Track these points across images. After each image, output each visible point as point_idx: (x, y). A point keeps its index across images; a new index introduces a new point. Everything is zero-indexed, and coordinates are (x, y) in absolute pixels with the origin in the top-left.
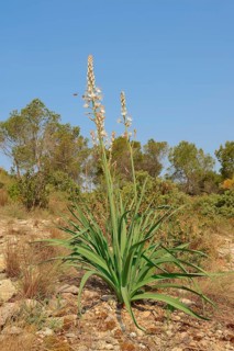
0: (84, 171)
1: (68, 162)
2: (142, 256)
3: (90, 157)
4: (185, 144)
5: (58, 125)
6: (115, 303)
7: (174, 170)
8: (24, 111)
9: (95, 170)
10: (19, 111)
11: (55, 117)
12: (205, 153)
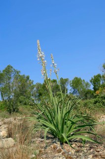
0: (33, 95)
1: (25, 92)
2: (69, 120)
3: (35, 89)
4: (77, 78)
5: (19, 76)
6: (59, 143)
7: (73, 90)
8: (4, 71)
9: (38, 94)
10: (2, 71)
11: (18, 72)
12: (86, 81)
